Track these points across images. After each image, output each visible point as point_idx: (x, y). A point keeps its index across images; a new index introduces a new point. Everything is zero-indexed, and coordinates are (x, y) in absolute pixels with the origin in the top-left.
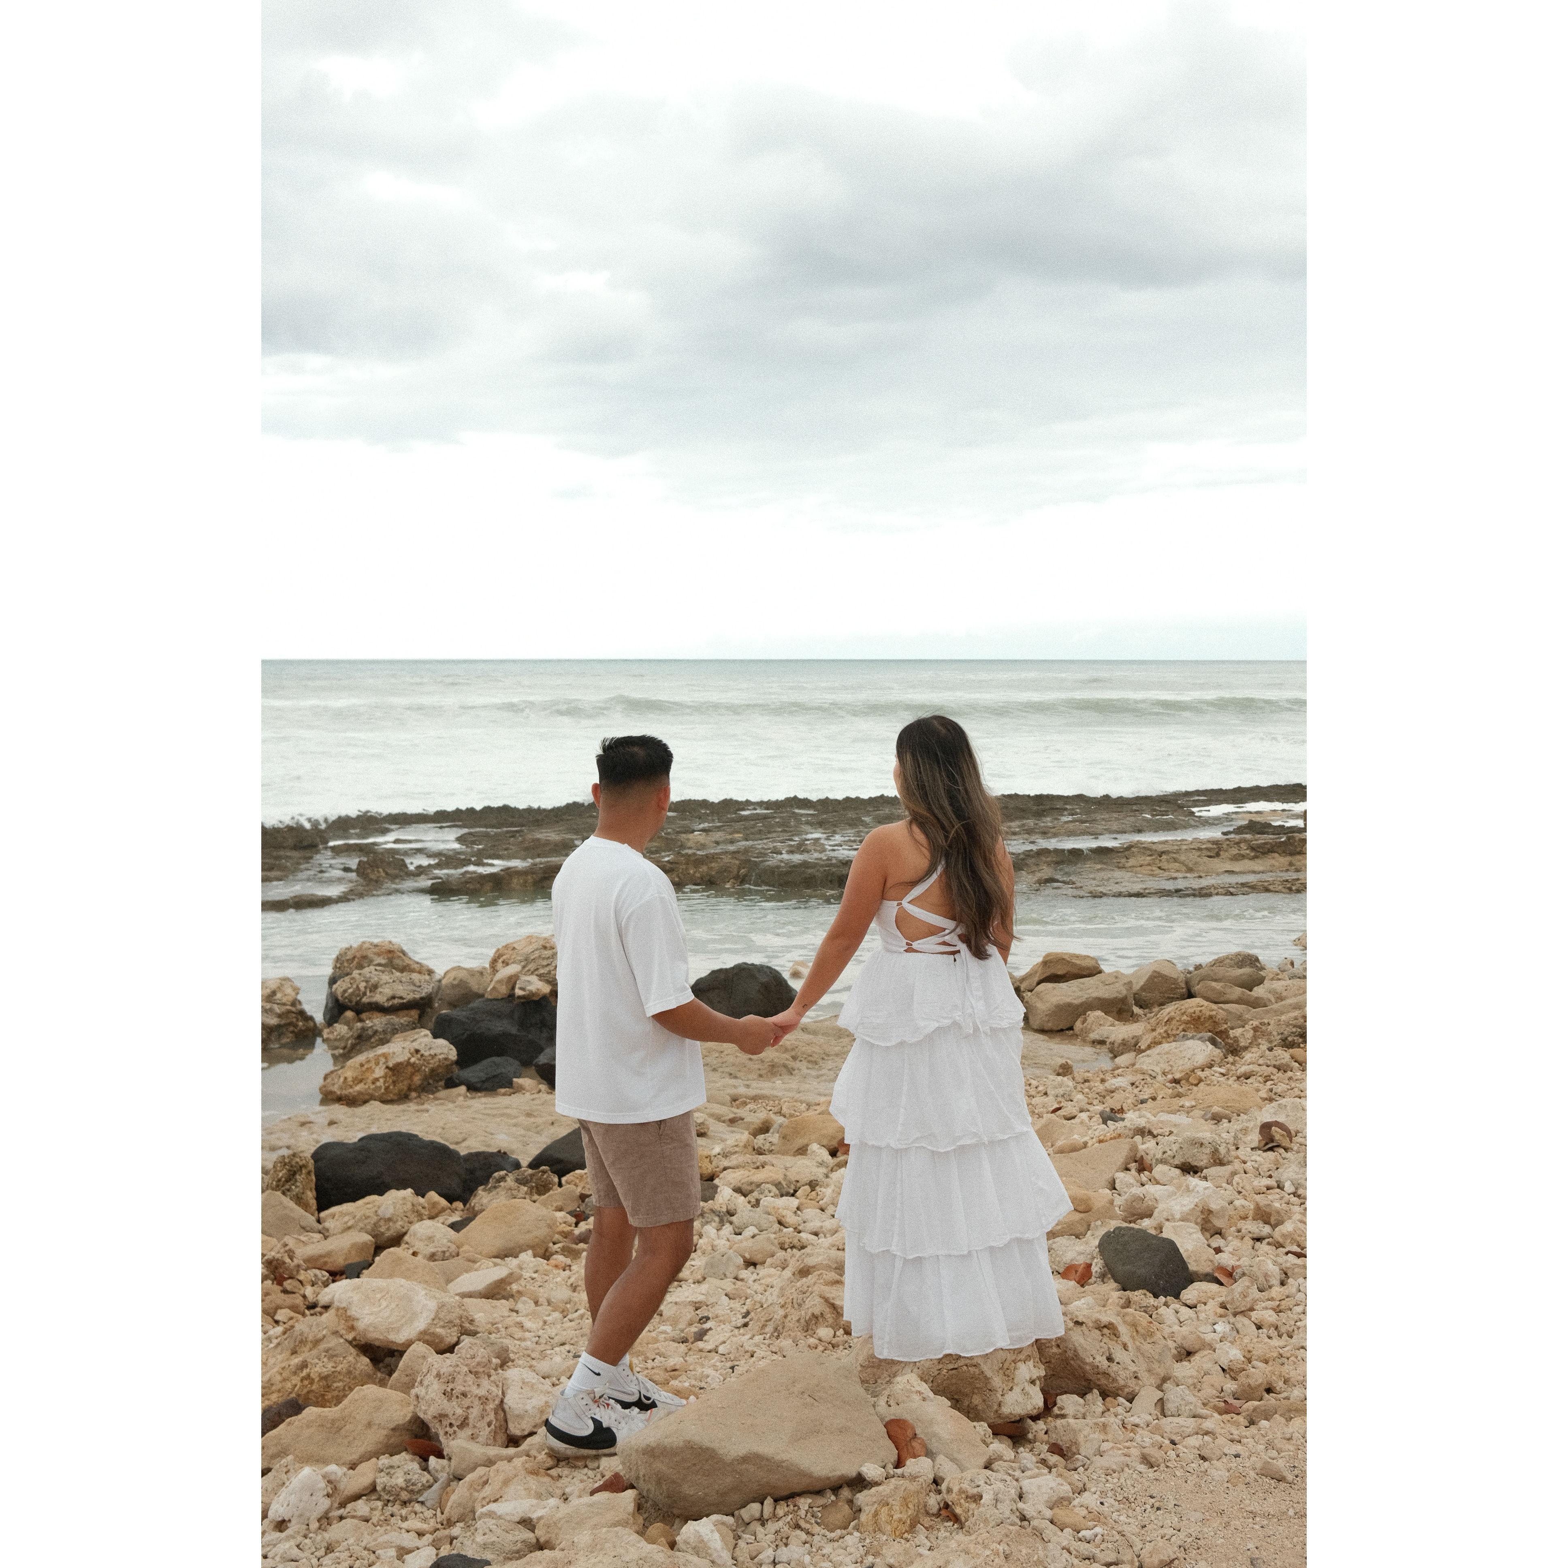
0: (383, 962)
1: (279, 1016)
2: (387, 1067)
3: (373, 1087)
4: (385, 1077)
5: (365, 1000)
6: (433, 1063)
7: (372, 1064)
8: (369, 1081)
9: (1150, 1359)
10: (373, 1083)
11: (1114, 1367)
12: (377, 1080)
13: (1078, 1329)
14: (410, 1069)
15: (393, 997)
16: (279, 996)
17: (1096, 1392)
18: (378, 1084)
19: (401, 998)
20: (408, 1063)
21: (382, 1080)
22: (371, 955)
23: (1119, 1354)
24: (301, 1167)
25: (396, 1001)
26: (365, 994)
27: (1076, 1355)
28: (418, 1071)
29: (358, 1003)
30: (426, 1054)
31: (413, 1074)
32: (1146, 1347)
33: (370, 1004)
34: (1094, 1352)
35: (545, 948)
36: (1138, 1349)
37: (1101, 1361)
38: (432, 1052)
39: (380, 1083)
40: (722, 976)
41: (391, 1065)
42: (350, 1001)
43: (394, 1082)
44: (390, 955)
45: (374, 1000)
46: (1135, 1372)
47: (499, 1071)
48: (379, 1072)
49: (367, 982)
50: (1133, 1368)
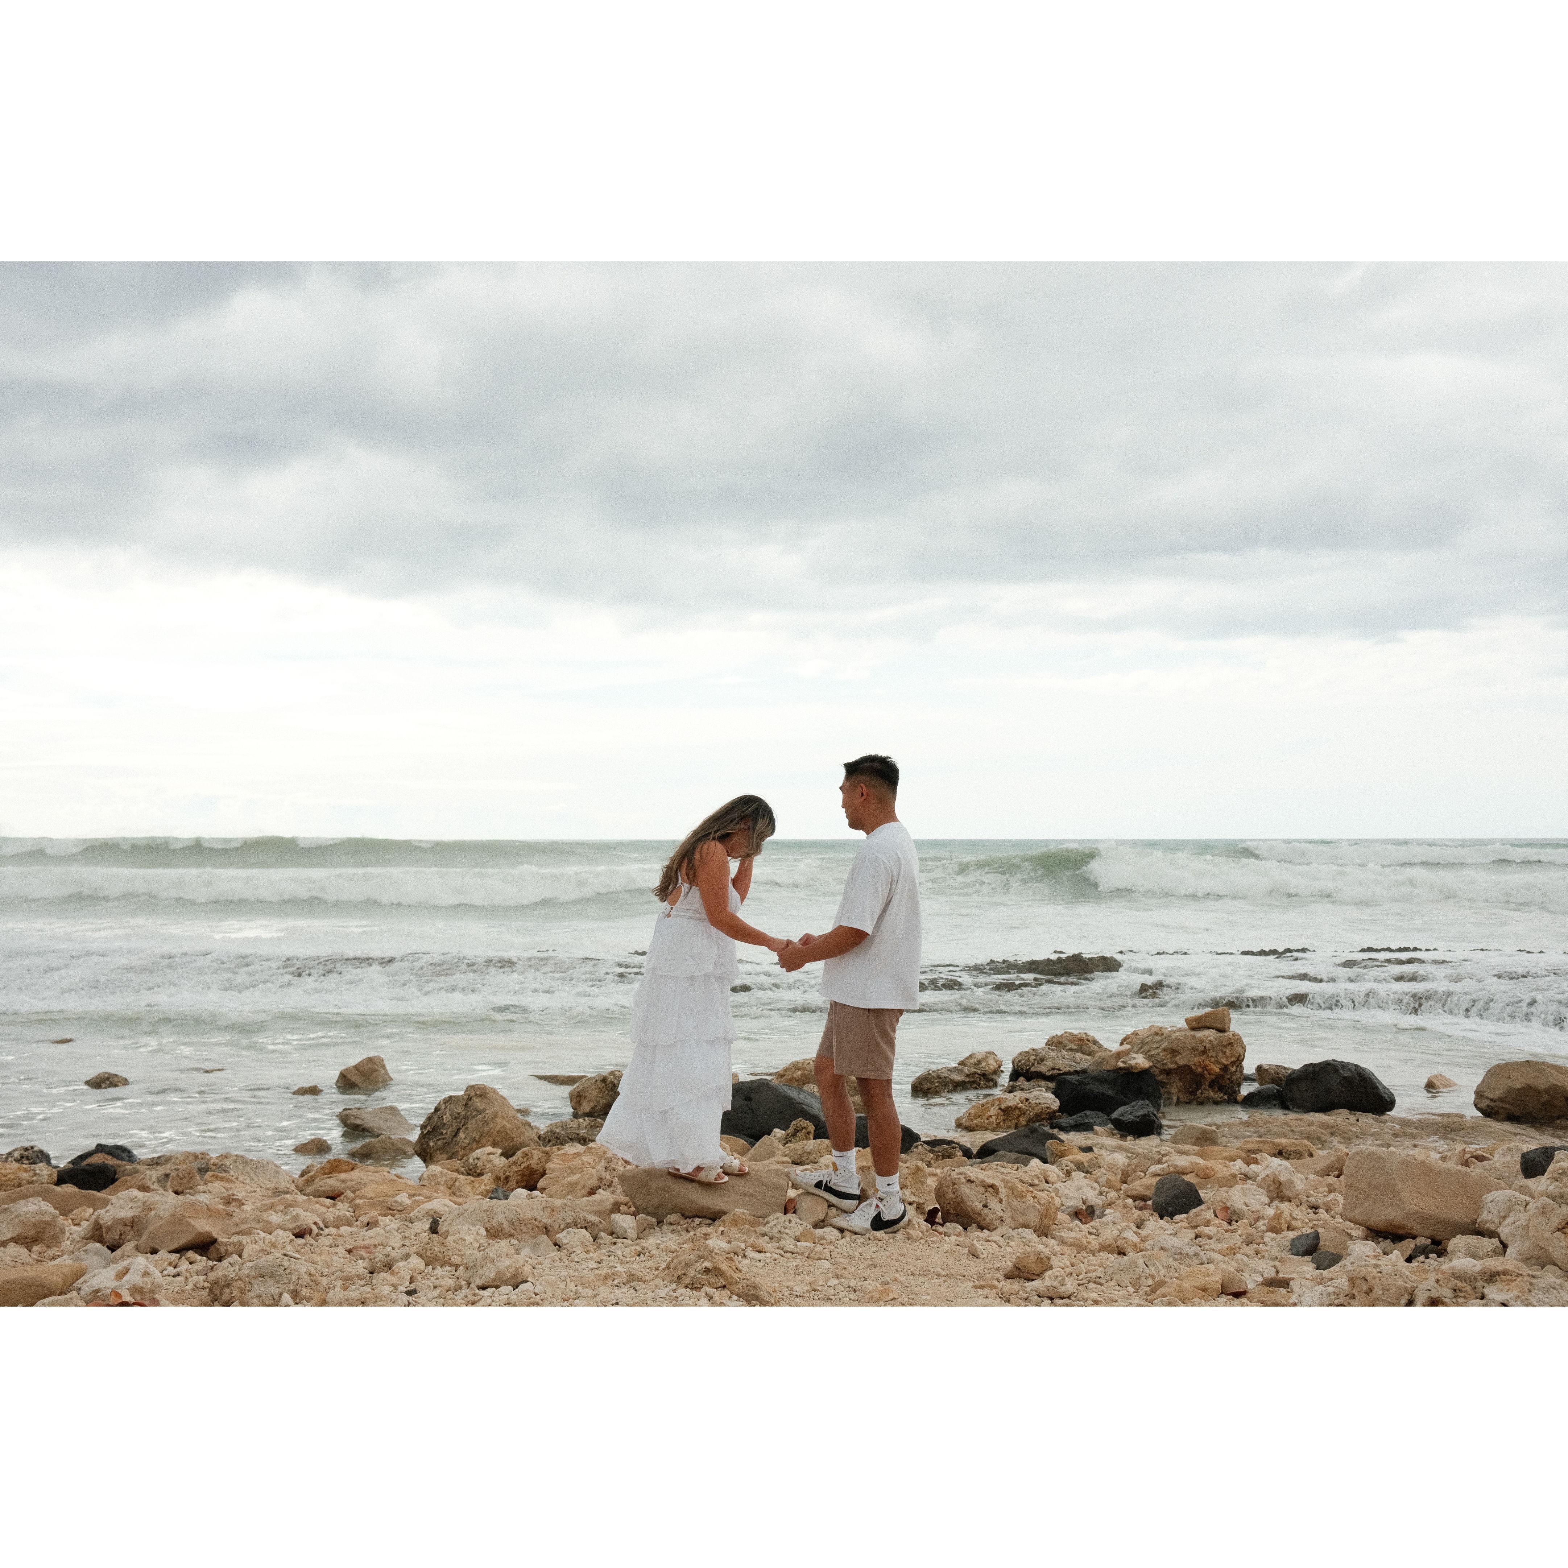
0: (1074, 1047)
1: (968, 1076)
2: (1000, 1109)
3: (987, 1121)
4: (998, 1115)
5: (1033, 1069)
6: (1038, 1110)
7: (989, 1105)
8: (985, 1117)
9: (1015, 1210)
10: (987, 1119)
11: (986, 1210)
12: (991, 1116)
13: (969, 1185)
14: (1017, 1112)
15: (1053, 1069)
16: (983, 1064)
17: (974, 1225)
18: (991, 1120)
19: (1059, 1070)
20: (1016, 1108)
21: (994, 1117)
22: (1065, 1041)
23: (994, 1204)
24: (803, 1128)
25: (1055, 1072)
26: (1033, 1065)
27: (962, 1201)
28: (1024, 1114)
29: (1028, 1070)
30: (1033, 1102)
31: (1019, 1116)
32: (1016, 1203)
33: (1036, 1072)
34: (974, 1199)
35: (1157, 1034)
36: (1009, 1204)
37: (979, 1206)
38: (1038, 1101)
39: (993, 1119)
40: (1311, 1069)
41: (1003, 1107)
42: (1022, 1070)
43: (1004, 1120)
44: (1080, 1043)
45: (1039, 1069)
46: (1001, 1217)
47: (1086, 1121)
48: (993, 1111)
49: (1036, 1056)
50: (1001, 1214)
